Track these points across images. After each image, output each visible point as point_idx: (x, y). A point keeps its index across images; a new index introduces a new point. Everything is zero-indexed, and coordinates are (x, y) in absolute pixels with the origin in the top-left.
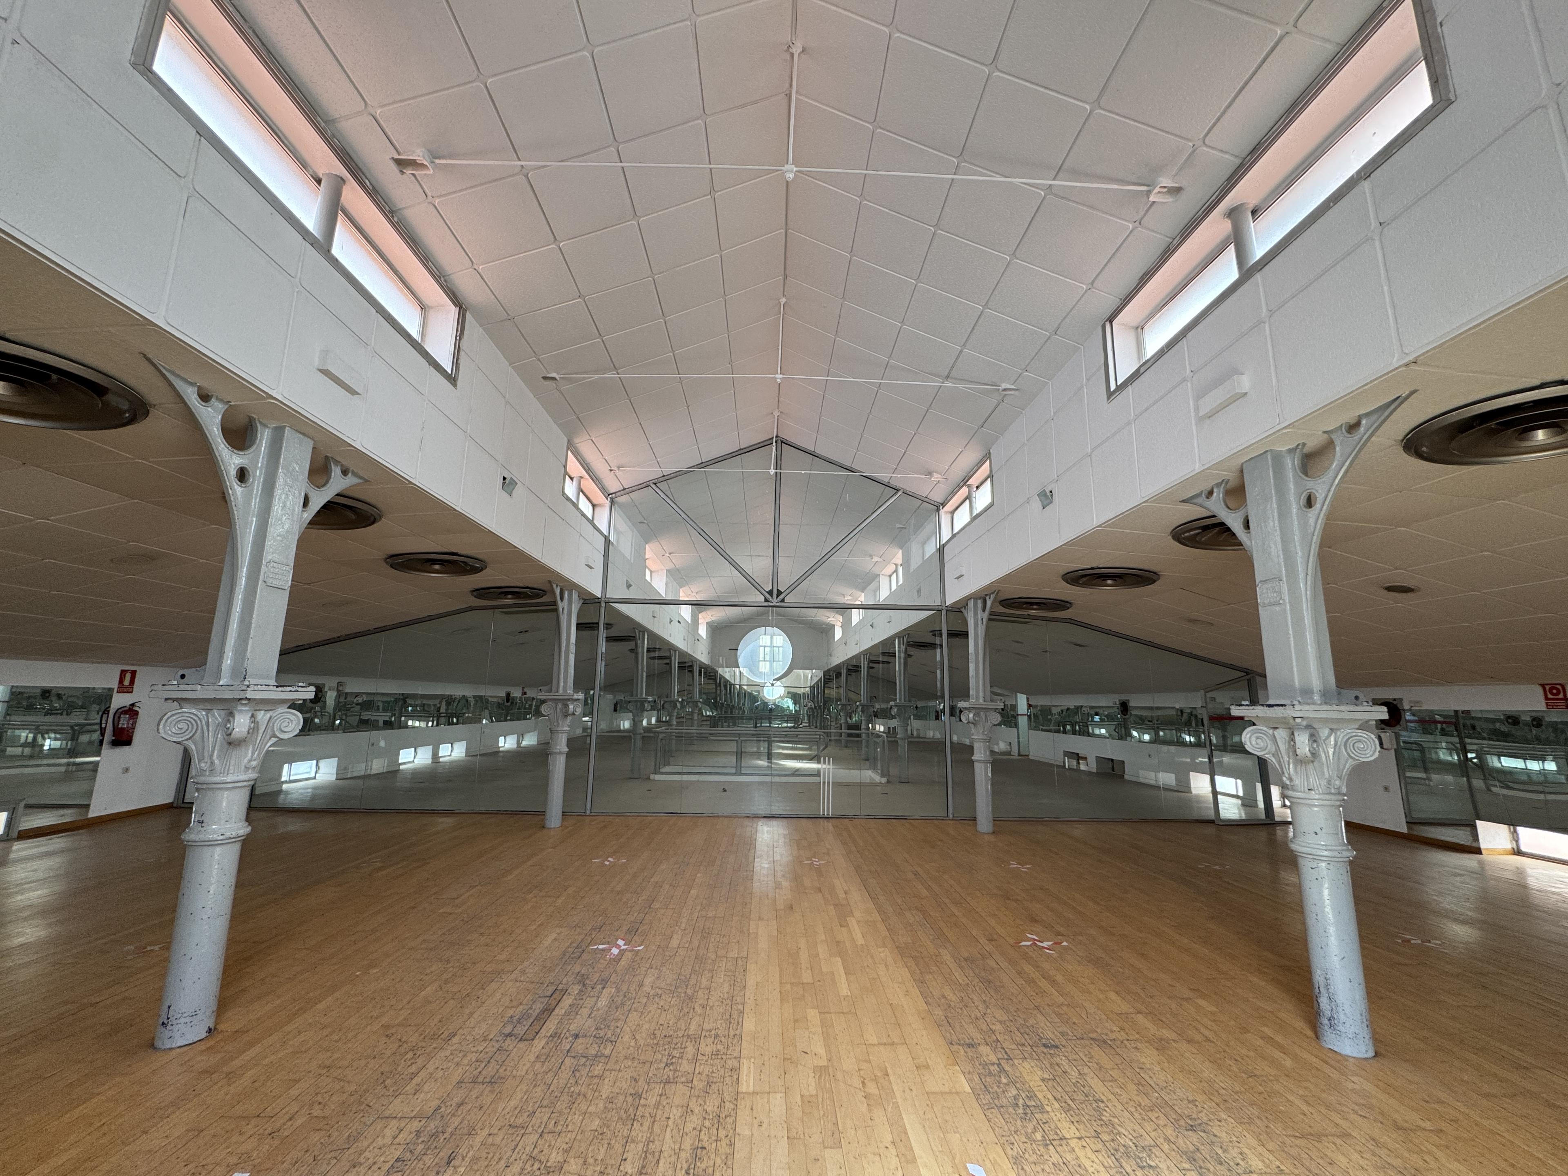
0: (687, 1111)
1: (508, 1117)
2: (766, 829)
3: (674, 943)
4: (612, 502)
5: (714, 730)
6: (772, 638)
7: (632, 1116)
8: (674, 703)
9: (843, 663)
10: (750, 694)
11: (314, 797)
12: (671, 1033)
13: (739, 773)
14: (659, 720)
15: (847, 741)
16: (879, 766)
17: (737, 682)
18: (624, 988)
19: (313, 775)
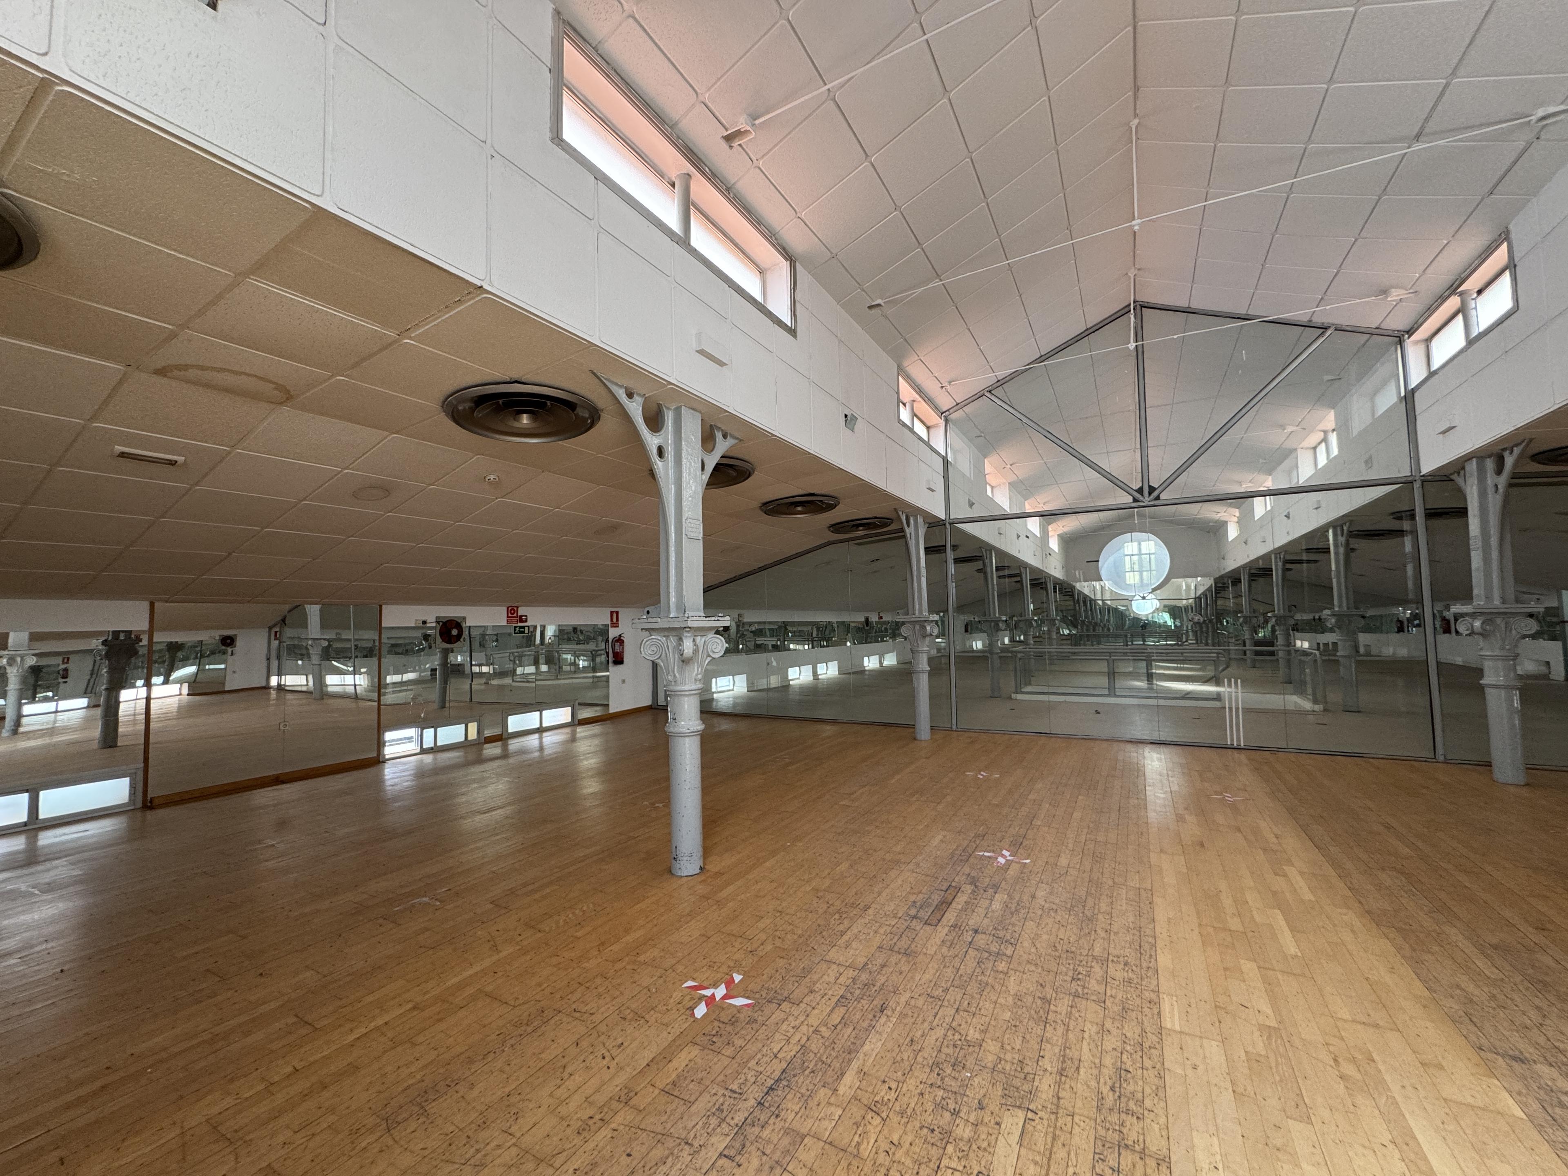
0: (1103, 1031)
1: (925, 987)
2: (1155, 756)
3: (1063, 861)
4: (947, 421)
5: (1076, 649)
6: (1139, 544)
7: (1044, 1019)
8: (1029, 622)
9: (1244, 567)
10: (1116, 610)
11: (735, 705)
12: (1073, 949)
13: (1112, 692)
14: (1012, 640)
15: (1254, 661)
16: (1310, 690)
17: (1099, 596)
18: (1017, 897)
19: (731, 688)
